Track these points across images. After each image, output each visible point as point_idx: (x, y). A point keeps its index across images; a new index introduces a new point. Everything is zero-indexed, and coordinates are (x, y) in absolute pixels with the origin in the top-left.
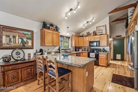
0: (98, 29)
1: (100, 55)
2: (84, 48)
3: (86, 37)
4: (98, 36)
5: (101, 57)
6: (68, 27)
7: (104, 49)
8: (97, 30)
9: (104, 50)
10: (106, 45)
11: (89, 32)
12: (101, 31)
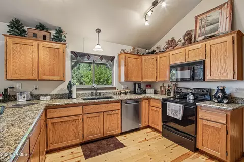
0: (199, 21)
1: (201, 114)
2: (161, 87)
3: (162, 55)
4: (200, 45)
5: (204, 122)
6: (98, 31)
7: (223, 91)
8: (199, 25)
9: (220, 95)
10: (230, 76)
11: (173, 38)
12: (212, 27)
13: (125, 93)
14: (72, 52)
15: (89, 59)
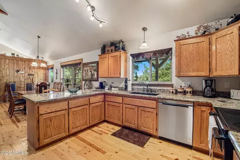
6: (144, 29)
13: (185, 93)
14: (131, 55)
15: (143, 57)
